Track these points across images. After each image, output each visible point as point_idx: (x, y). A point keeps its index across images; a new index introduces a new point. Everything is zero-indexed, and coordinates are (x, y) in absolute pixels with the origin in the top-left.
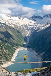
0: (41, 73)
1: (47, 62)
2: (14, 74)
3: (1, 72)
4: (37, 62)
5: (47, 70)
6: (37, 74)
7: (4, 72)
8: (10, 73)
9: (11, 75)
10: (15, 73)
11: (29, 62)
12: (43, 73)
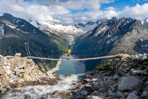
0: (90, 74)
1: (98, 58)
2: (53, 76)
3: (36, 74)
4: (84, 59)
5: (95, 71)
6: (84, 76)
7: (39, 73)
8: (47, 75)
9: (48, 77)
10: (55, 74)
11: (74, 60)
12: (92, 74)
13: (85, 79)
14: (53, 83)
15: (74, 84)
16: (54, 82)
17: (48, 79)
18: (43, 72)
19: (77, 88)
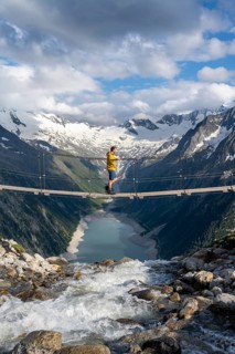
0: (200, 257)
2: (46, 264)
10: (54, 259)
11: (135, 194)
12: (209, 258)
13: (190, 275)
14: (39, 289)
15: (142, 295)
16: (43, 285)
17: (21, 271)
18: (8, 250)
19: (163, 315)
